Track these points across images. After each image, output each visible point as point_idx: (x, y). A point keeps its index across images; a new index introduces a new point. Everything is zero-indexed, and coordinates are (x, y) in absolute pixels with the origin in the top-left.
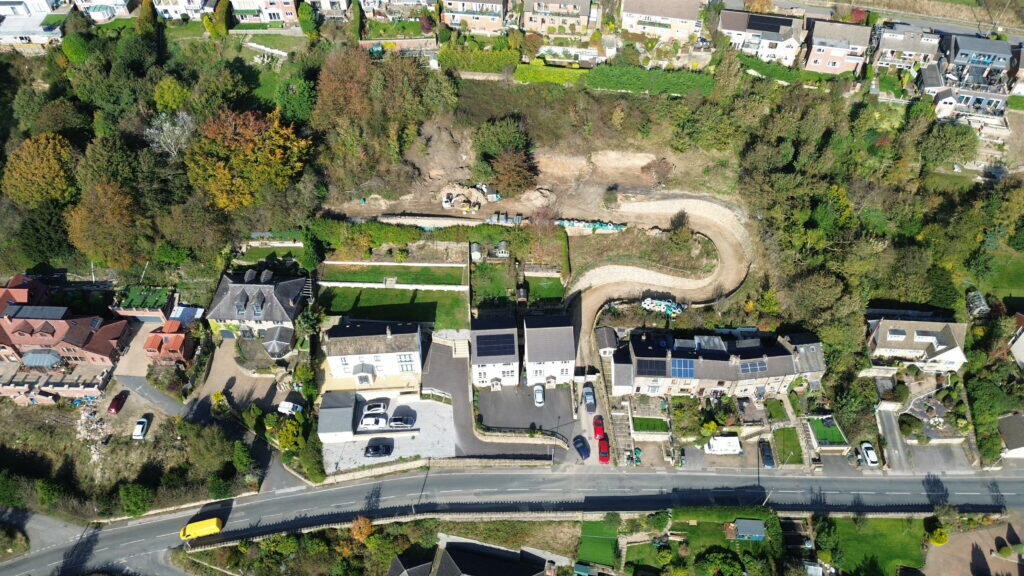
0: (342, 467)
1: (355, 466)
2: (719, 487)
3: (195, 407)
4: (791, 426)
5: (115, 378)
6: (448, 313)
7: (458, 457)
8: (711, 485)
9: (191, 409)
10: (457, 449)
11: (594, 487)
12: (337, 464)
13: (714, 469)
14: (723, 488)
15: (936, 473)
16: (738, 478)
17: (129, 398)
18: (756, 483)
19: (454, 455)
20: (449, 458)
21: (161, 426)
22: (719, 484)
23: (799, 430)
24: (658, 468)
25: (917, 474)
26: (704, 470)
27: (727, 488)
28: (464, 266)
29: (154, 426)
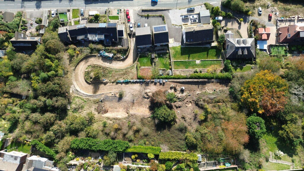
0: (200, 6)
1: (196, 7)
2: (97, 4)
3: (247, 20)
4: (73, 19)
5: (275, 25)
6: (177, 52)
7: (168, 10)
8: (99, 4)
9: (248, 19)
10: (169, 12)
11: (131, 3)
12: (202, 7)
13: (97, 9)
14: (96, 3)
15: (37, 10)
16: (91, 6)
17: (268, 20)
18: (87, 5)
19: (170, 11)
20: (171, 9)
21: (255, 13)
22: (97, 5)
23: (71, 18)
24: (113, 9)
25: (42, 10)
26: (100, 9)
27: (95, 3)
28: (174, 69)
29: (257, 12)
